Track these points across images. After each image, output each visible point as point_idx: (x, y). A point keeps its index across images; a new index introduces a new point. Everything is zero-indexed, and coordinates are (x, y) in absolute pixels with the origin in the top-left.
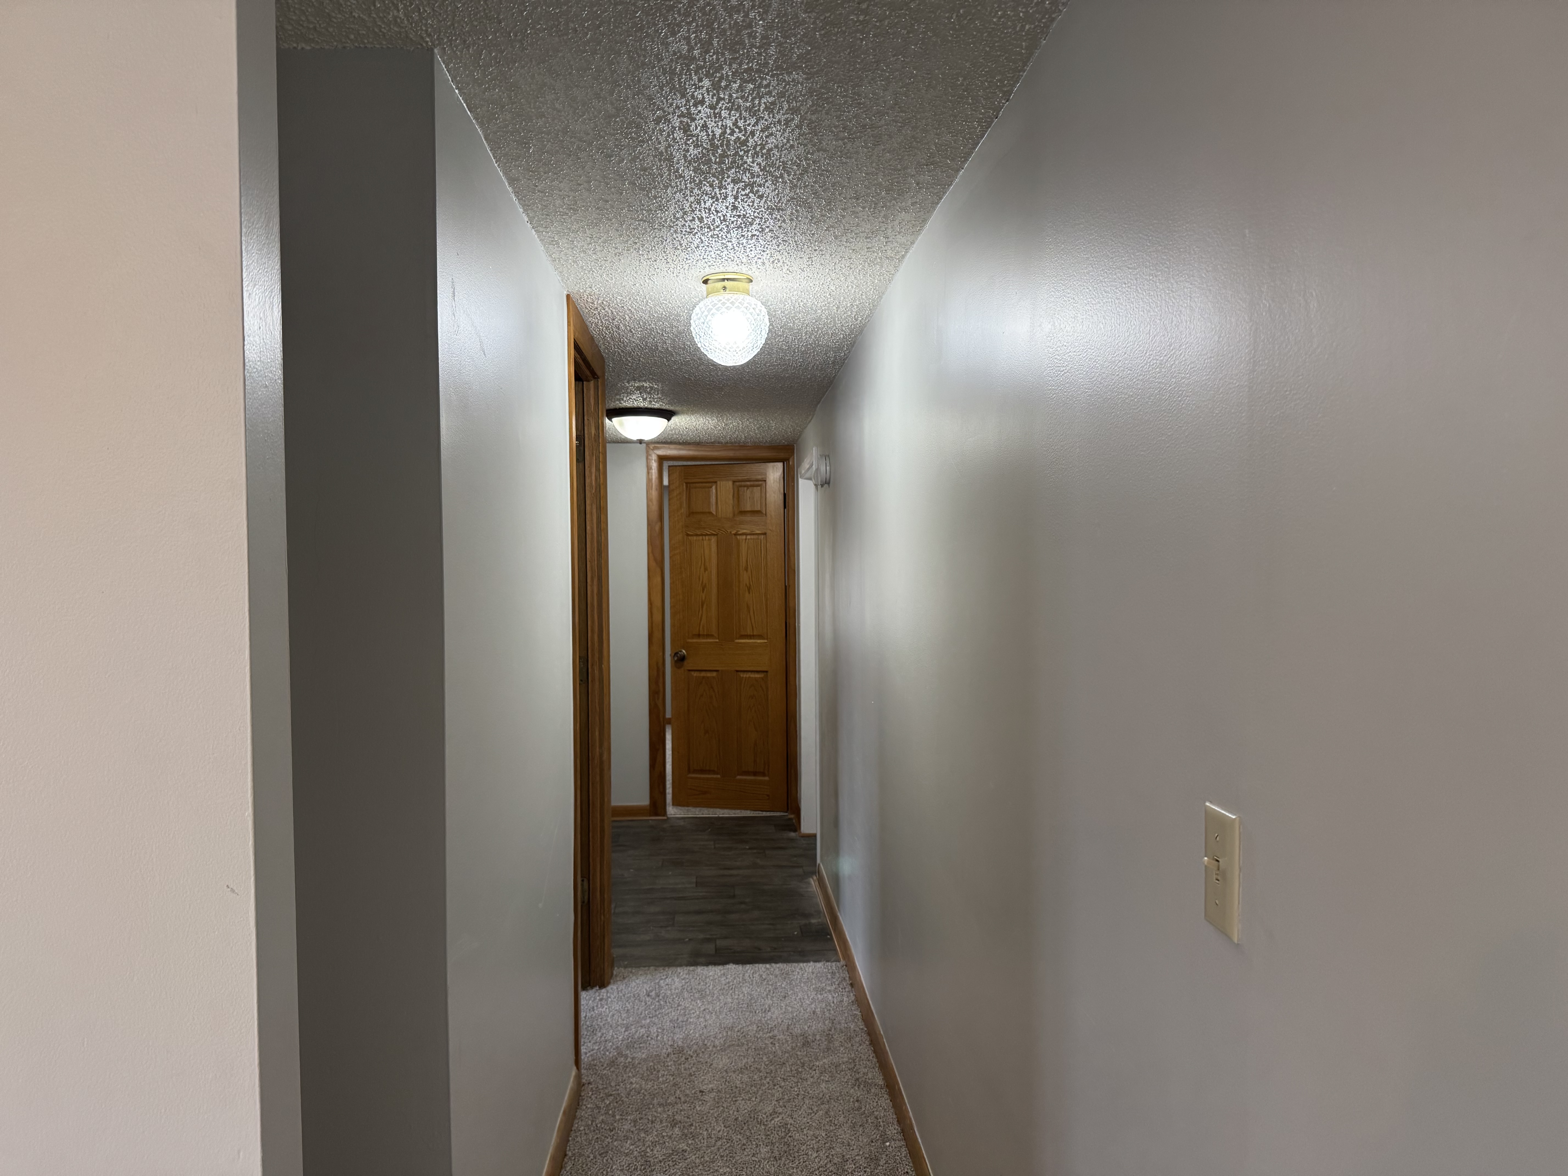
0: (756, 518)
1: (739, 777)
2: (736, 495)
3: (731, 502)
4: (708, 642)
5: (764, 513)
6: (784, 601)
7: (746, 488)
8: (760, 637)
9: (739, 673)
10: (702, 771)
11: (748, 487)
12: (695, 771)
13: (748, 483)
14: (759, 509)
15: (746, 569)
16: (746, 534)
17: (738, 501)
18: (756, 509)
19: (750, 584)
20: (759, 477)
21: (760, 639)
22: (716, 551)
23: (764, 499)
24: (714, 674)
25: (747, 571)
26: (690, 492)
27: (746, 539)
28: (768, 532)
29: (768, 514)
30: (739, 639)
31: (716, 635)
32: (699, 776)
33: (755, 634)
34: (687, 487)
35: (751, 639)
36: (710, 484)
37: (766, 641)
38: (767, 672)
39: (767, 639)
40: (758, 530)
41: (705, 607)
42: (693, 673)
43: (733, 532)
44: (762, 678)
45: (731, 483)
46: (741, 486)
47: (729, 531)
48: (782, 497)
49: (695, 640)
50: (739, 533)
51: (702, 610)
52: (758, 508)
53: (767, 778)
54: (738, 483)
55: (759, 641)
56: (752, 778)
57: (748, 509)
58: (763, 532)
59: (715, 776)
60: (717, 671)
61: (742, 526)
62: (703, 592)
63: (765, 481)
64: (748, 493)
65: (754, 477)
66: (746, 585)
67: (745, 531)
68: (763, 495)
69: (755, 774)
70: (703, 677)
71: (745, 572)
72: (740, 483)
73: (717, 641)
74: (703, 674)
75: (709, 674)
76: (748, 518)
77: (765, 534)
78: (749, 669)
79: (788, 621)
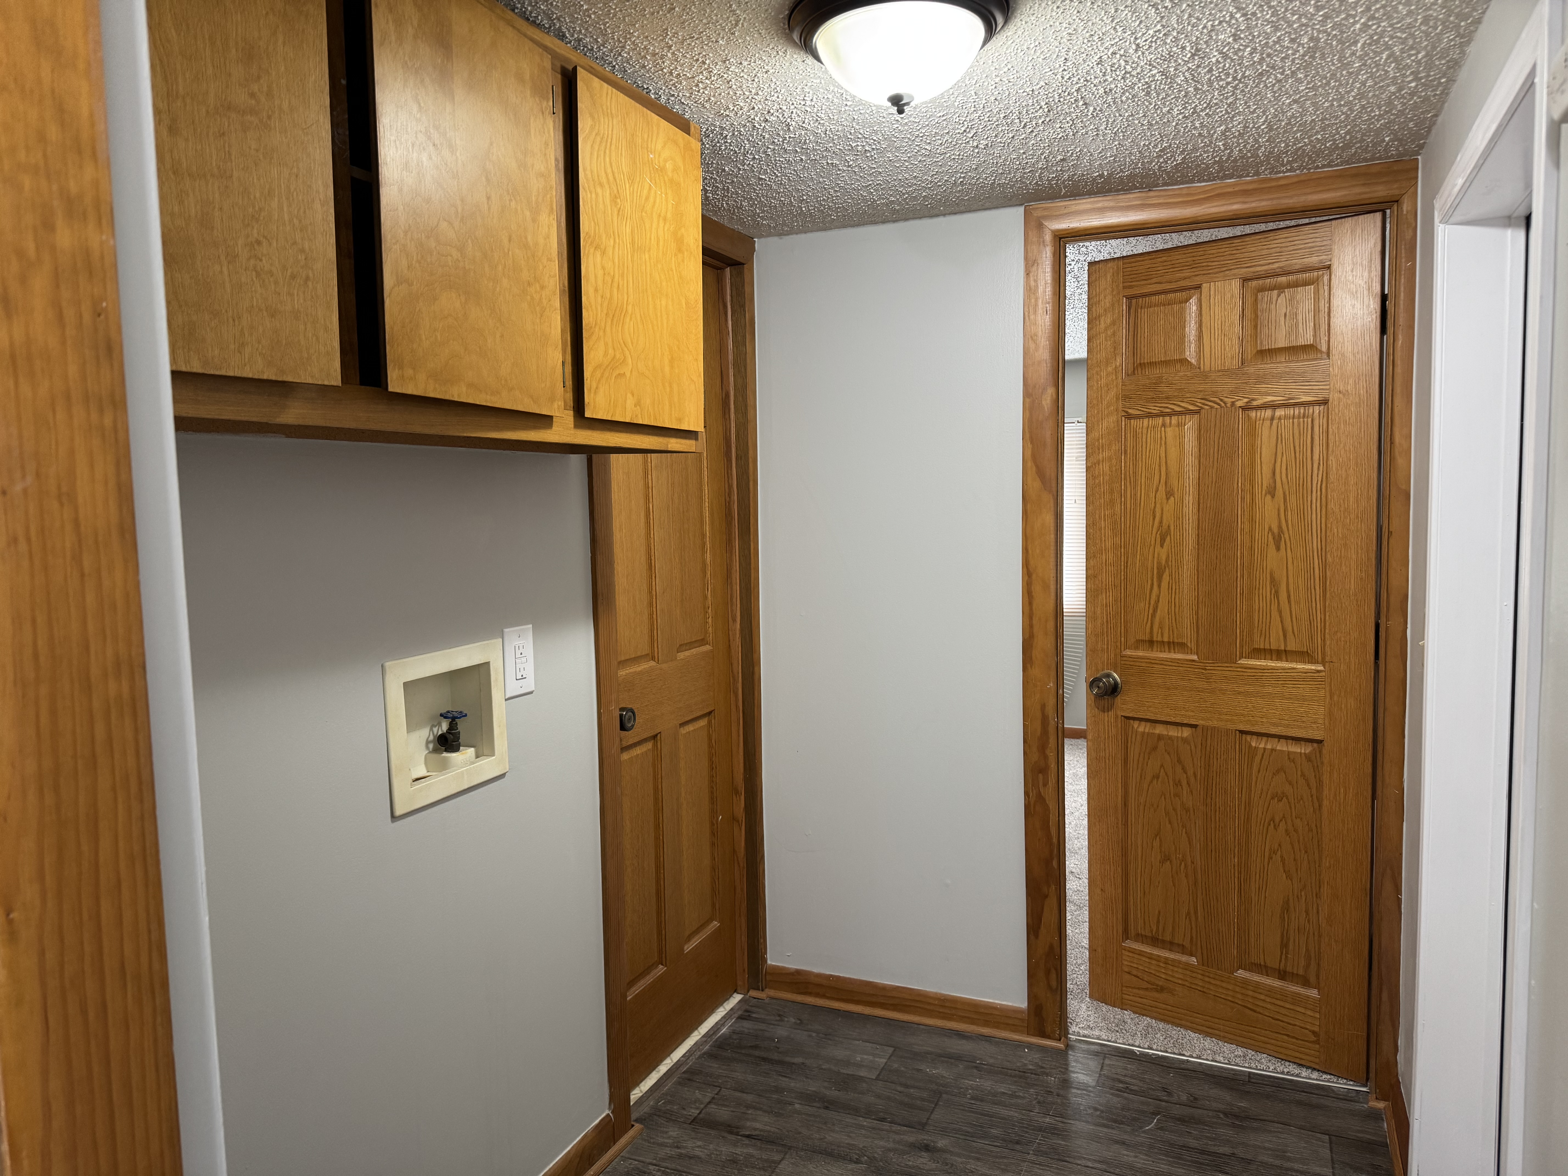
0: (1299, 365)
1: (1241, 973)
2: (1248, 312)
3: (1237, 329)
4: (1172, 660)
5: (1324, 349)
6: (1372, 571)
7: (1276, 292)
8: (1304, 656)
9: (1249, 737)
10: (1155, 941)
11: (1281, 288)
12: (1140, 938)
13: (1283, 279)
14: (1310, 341)
15: (1272, 492)
16: (1274, 406)
17: (1256, 327)
18: (1301, 342)
19: (1280, 527)
20: (1314, 260)
21: (1304, 662)
22: (1196, 450)
23: (1323, 316)
24: (1186, 732)
25: (1273, 497)
26: (1136, 317)
27: (1272, 419)
28: (1334, 397)
29: (1334, 352)
30: (1249, 657)
31: (1193, 646)
32: (1147, 949)
33: (1288, 648)
34: (1129, 307)
35: (1279, 659)
36: (1184, 294)
37: (1321, 668)
38: (1320, 742)
39: (1323, 663)
40: (1307, 394)
41: (1166, 577)
42: (1136, 724)
43: (1239, 404)
44: (1308, 757)
45: (1236, 284)
46: (1262, 289)
47: (1229, 401)
48: (1374, 305)
49: (1140, 653)
50: (1255, 403)
51: (1159, 586)
52: (1306, 337)
53: (1314, 993)
54: (1254, 283)
55: (1300, 666)
56: (1277, 983)
57: (1282, 344)
58: (1320, 397)
59: (1184, 958)
60: (1195, 726)
61: (1263, 387)
62: (1162, 546)
63: (1329, 267)
64: (1280, 303)
65: (1297, 263)
66: (1270, 529)
67: (1270, 398)
68: (1323, 304)
69: (1282, 975)
70: (1160, 737)
71: (1269, 497)
72: (1261, 282)
73: (1195, 657)
74: (1160, 730)
75: (1173, 732)
76: (1280, 365)
77: (1325, 402)
78: (1273, 730)
79: (1382, 621)
